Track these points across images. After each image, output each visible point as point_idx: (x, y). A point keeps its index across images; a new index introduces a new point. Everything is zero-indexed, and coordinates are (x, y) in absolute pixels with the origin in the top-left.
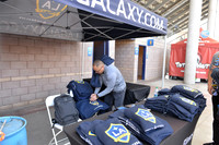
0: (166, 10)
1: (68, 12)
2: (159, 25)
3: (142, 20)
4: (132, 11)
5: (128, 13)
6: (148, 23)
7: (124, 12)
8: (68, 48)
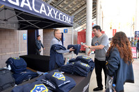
0: (74, 12)
1: (5, 9)
2: (68, 20)
3: (58, 17)
4: (50, 11)
5: (48, 12)
6: (62, 19)
7: (45, 11)
8: (7, 34)
